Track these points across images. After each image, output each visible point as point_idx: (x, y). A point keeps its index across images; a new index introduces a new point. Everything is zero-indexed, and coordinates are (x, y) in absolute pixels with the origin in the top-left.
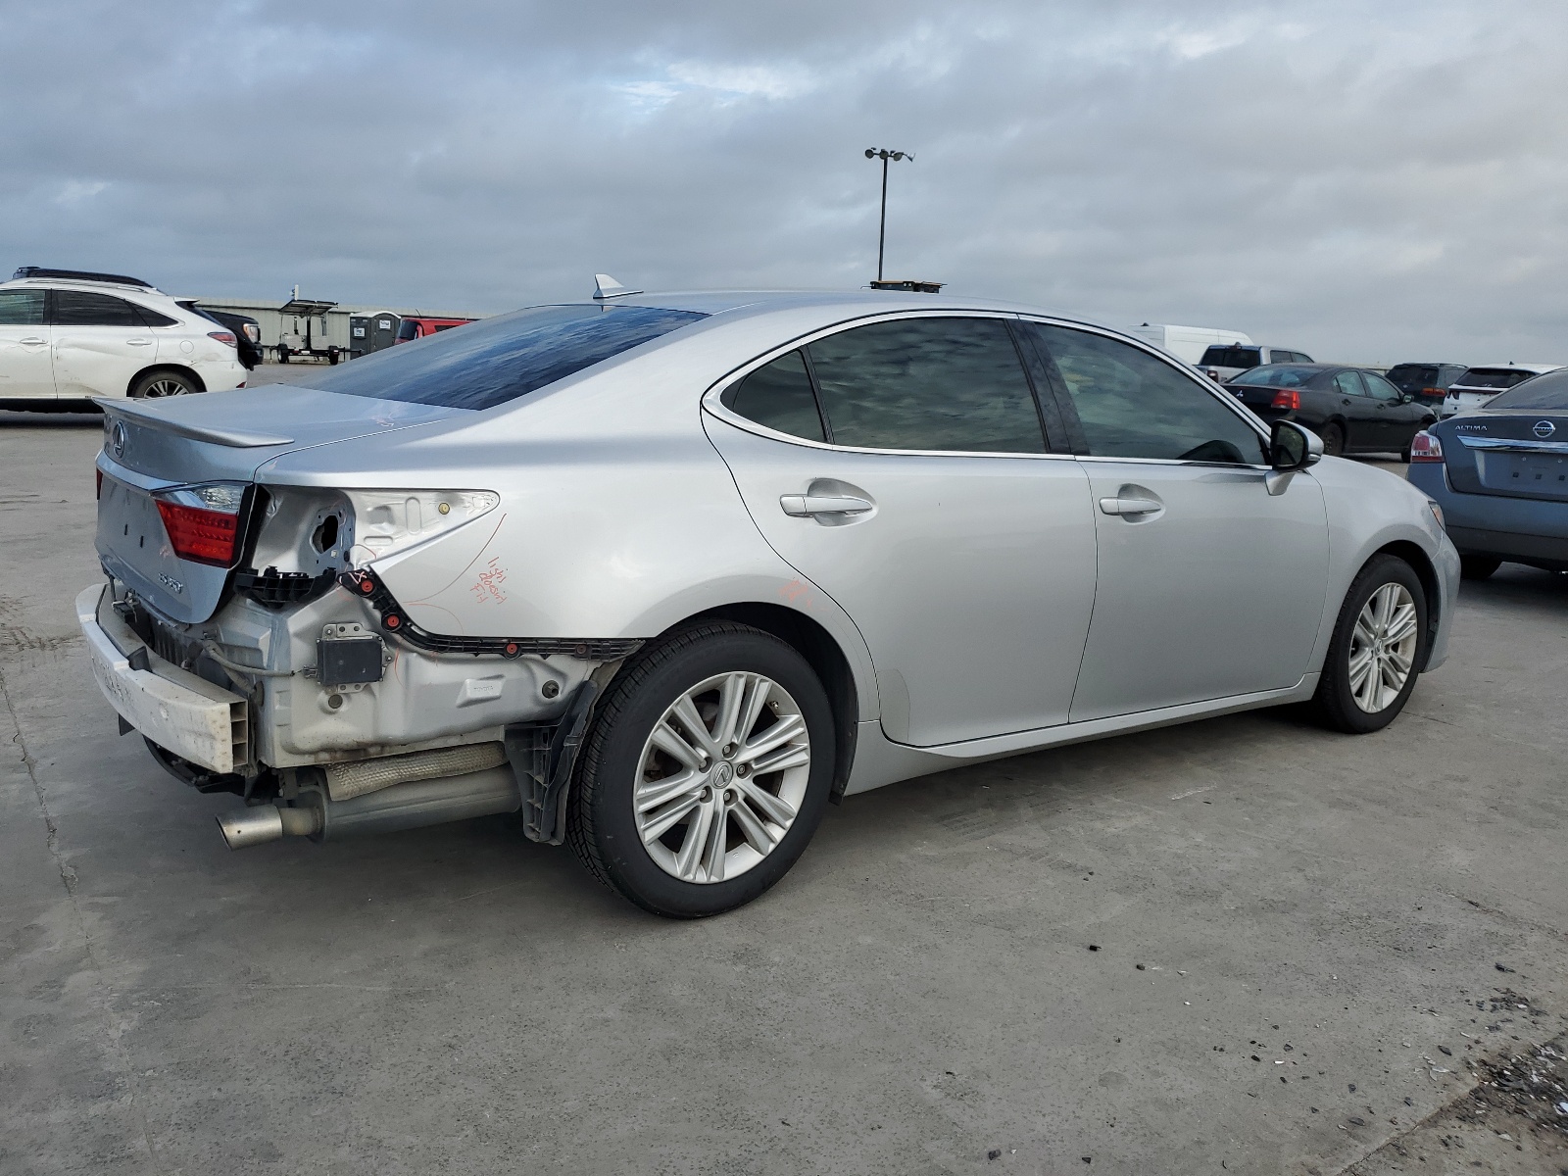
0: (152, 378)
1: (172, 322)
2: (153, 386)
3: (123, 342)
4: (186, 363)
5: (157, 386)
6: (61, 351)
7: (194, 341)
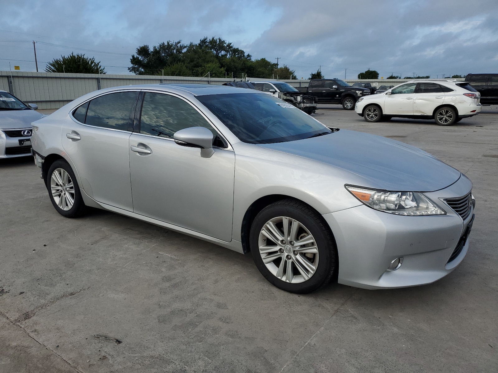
0: (441, 109)
1: (452, 90)
2: (441, 111)
3: (434, 98)
4: (453, 104)
5: (442, 111)
6: (417, 101)
7: (457, 97)
